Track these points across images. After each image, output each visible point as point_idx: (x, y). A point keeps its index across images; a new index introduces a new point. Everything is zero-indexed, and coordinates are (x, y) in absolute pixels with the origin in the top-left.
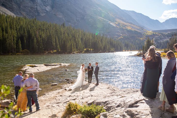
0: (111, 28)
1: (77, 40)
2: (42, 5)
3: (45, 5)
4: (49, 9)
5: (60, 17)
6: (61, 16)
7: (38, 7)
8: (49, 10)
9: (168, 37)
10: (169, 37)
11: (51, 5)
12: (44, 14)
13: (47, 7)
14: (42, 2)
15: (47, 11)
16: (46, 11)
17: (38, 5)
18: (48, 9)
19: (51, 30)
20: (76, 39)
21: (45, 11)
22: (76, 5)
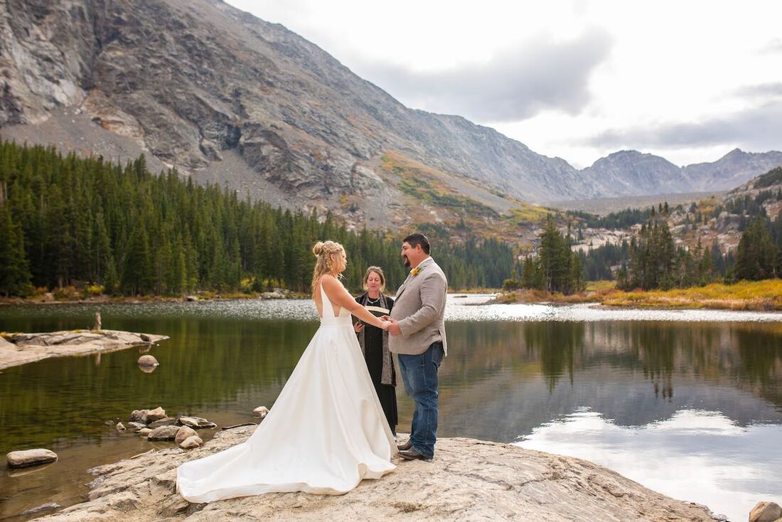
0: (361, 189)
1: (202, 235)
2: (36, 72)
3: (51, 74)
4: (69, 95)
5: (124, 134)
6: (129, 129)
7: (13, 83)
8: (68, 98)
9: (614, 230)
10: (617, 233)
11: (80, 75)
12: (44, 119)
13: (58, 83)
14: (35, 61)
15: (57, 103)
16: (52, 105)
17: (13, 72)
18: (63, 92)
19: (74, 185)
20: (198, 230)
21: (51, 101)
22: (199, 82)
